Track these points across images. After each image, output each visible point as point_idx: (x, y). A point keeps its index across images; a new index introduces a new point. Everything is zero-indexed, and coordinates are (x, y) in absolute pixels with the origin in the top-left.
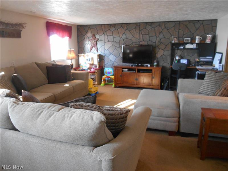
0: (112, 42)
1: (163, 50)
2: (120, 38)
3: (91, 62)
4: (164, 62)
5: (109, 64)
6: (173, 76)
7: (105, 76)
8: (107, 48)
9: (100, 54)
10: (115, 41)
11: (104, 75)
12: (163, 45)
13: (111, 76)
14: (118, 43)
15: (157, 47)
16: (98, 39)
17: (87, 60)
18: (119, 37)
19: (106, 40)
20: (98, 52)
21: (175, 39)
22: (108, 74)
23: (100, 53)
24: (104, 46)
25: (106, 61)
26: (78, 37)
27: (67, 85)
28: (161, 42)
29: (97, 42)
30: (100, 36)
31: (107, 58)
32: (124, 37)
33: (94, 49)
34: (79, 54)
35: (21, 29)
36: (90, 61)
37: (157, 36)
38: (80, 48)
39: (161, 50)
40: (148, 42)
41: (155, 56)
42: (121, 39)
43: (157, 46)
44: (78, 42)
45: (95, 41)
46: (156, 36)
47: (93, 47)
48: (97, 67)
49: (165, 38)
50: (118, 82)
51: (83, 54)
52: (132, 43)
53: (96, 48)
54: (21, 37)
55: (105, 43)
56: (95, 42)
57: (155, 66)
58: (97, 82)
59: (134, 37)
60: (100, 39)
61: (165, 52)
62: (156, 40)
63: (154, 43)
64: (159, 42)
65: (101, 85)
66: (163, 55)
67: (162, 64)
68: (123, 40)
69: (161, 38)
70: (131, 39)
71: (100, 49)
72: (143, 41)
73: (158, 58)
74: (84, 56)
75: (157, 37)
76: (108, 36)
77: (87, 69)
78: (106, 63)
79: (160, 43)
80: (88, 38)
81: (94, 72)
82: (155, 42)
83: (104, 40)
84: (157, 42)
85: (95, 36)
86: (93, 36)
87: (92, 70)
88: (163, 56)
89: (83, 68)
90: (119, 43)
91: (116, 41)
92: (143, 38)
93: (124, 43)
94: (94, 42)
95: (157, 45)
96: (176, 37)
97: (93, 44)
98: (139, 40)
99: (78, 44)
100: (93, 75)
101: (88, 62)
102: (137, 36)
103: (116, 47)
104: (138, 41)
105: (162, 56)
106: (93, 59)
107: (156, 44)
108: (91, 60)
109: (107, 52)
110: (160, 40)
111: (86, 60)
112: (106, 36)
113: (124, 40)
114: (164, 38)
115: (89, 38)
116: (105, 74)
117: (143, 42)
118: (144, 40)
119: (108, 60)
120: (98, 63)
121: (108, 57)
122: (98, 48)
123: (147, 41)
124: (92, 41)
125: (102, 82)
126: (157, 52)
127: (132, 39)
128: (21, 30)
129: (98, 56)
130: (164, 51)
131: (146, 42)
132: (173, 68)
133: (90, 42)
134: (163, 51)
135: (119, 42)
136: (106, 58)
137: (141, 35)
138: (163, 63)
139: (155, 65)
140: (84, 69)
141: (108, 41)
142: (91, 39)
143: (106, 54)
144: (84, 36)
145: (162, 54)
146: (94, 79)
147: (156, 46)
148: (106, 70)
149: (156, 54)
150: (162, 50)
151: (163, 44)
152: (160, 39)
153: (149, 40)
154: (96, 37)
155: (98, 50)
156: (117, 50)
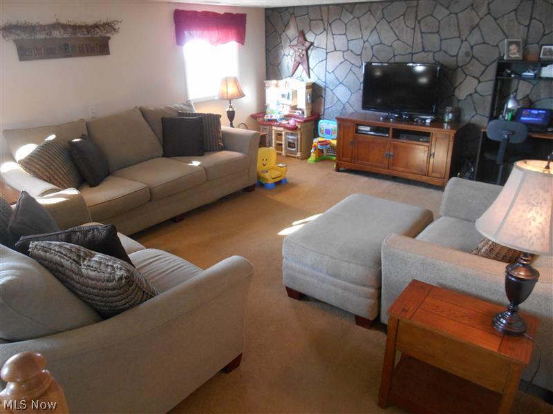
0: (344, 52)
1: (478, 79)
2: (364, 42)
3: (291, 102)
4: (477, 114)
5: (333, 108)
6: (488, 156)
7: (320, 139)
8: (330, 68)
9: (314, 81)
10: (352, 51)
11: (317, 136)
12: (480, 64)
13: (333, 139)
14: (358, 55)
15: (459, 69)
16: (312, 44)
17: (283, 96)
18: (362, 38)
19: (331, 48)
20: (309, 77)
21: (513, 47)
22: (326, 136)
23: (313, 79)
24: (324, 62)
25: (327, 100)
26: (266, 37)
27: (196, 163)
28: (473, 57)
29: (309, 51)
30: (316, 35)
31: (330, 93)
32: (374, 38)
33: (302, 69)
34: (265, 81)
35: (108, 35)
36: (288, 98)
37: (464, 39)
38: (271, 64)
39: (471, 78)
40: (435, 55)
41: (453, 95)
42: (367, 44)
43: (461, 67)
44: (267, 51)
45: (304, 48)
46: (460, 37)
47: (299, 64)
48: (305, 116)
49: (488, 44)
50: (344, 159)
51: (274, 82)
52: (394, 56)
53: (306, 67)
54: (108, 53)
55: (327, 53)
56: (304, 52)
57: (448, 123)
58: (301, 152)
59: (398, 39)
60: (315, 45)
61: (481, 84)
62: (459, 49)
63: (452, 56)
64: (467, 54)
65: (310, 159)
66: (476, 92)
67: (468, 117)
68: (372, 47)
69: (472, 44)
70: (391, 46)
71: (315, 70)
72: (423, 50)
73: (459, 100)
74: (277, 86)
75: (462, 41)
76: (335, 36)
77: (281, 119)
78: (326, 107)
79: (468, 59)
80: (289, 41)
81: (295, 128)
82: (457, 56)
83: (325, 47)
84: (461, 54)
85: (304, 35)
86: (299, 37)
87: (292, 122)
88: (475, 96)
89: (271, 117)
90: (361, 55)
91: (353, 49)
92: (422, 42)
93: (373, 55)
94: (301, 51)
95: (460, 64)
96: (517, 43)
97: (299, 56)
98: (412, 47)
99: (267, 54)
100: (292, 134)
101: (284, 101)
102: (407, 36)
103: (353, 64)
104: (410, 50)
105: (471, 95)
106: (295, 94)
107: (457, 61)
108: (291, 97)
109: (330, 77)
110: (469, 50)
111: (281, 96)
112: (330, 36)
113: (374, 48)
114: (484, 43)
115: (291, 42)
116: (320, 134)
117: (423, 53)
118: (426, 50)
119: (333, 99)
120: (306, 106)
121: (332, 90)
122: (311, 66)
123: (434, 52)
124: (296, 49)
125: (312, 154)
126: (458, 83)
127: (395, 45)
128: (109, 38)
129: (308, 87)
130: (480, 82)
131: (431, 54)
132: (489, 136)
133: (292, 52)
134: (477, 81)
135: (362, 53)
136: (328, 92)
137: (419, 35)
138: (473, 116)
139: (446, 120)
140: (274, 118)
141: (335, 50)
142: (295, 42)
143: (328, 82)
144: (280, 35)
145: (474, 91)
146: (294, 144)
147: (458, 67)
148: (324, 124)
149: (455, 88)
150: (474, 77)
151: (478, 60)
152: (472, 47)
153: (440, 50)
154: (306, 40)
155: (311, 71)
156: (354, 73)
